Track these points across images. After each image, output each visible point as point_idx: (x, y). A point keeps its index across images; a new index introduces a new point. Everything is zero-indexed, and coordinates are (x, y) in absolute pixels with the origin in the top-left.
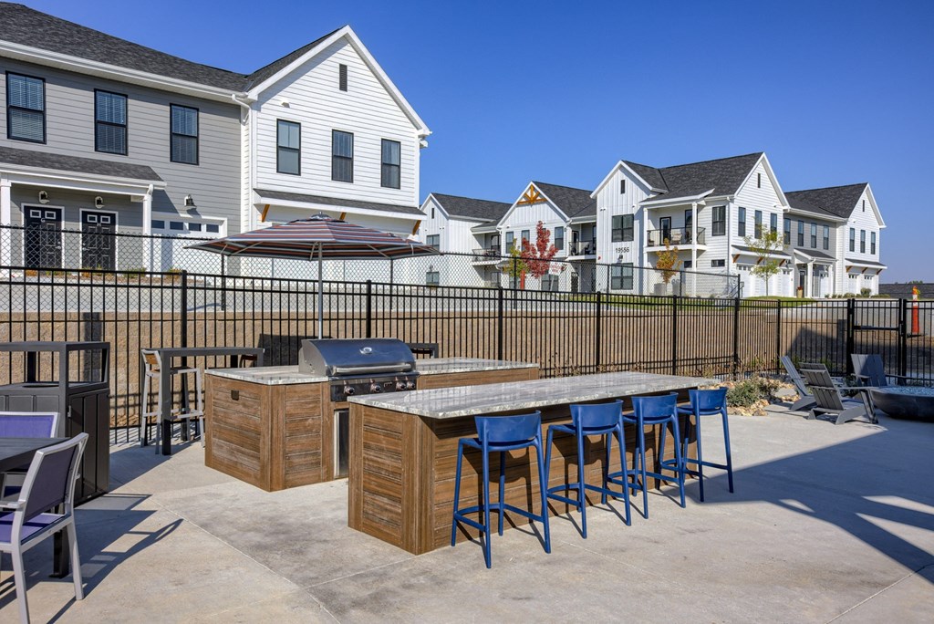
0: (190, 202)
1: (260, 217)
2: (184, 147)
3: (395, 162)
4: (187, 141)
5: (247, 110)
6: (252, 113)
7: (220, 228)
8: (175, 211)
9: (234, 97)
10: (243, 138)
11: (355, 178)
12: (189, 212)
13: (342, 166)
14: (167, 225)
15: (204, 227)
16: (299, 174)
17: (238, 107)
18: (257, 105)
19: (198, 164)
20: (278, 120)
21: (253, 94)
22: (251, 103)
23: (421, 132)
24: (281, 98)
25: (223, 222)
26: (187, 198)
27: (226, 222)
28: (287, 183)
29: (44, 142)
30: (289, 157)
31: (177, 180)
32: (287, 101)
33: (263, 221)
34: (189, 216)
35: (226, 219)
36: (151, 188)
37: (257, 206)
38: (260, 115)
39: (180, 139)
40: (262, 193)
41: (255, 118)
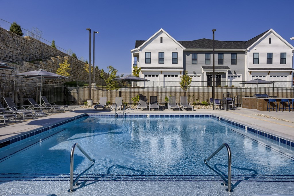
0: (235, 72)
1: (249, 74)
2: (234, 62)
3: (284, 57)
4: (234, 60)
5: (247, 52)
6: (248, 53)
7: (241, 77)
8: (232, 74)
9: (244, 50)
10: (246, 58)
11: (273, 63)
12: (235, 74)
13: (270, 60)
14: (230, 77)
15: (237, 77)
16: (259, 64)
17: (245, 52)
18: (249, 51)
19: (236, 64)
20: (254, 53)
21: (248, 49)
22: (247, 51)
23: (293, 49)
24: (255, 48)
28: (256, 66)
29: (210, 64)
30: (256, 60)
31: (232, 68)
32: (256, 49)
33: (250, 74)
35: (242, 75)
36: (228, 70)
37: (249, 72)
38: (249, 53)
39: (233, 60)
40: (250, 69)
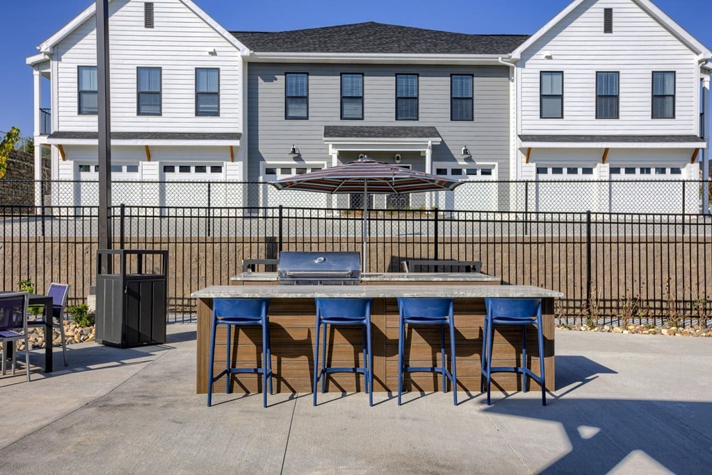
0: (466, 152)
1: (525, 159)
2: (461, 108)
3: (669, 91)
4: (464, 101)
5: (513, 68)
6: (518, 71)
7: (493, 171)
8: (455, 160)
9: (500, 59)
10: (512, 93)
11: (621, 113)
12: (466, 160)
13: (607, 103)
14: (449, 172)
15: (479, 172)
16: (562, 117)
17: (508, 67)
18: (521, 63)
19: (473, 120)
20: (541, 72)
21: (516, 54)
22: (516, 62)
23: (701, 57)
24: (544, 52)
25: (494, 165)
26: (464, 148)
27: (497, 167)
28: (551, 127)
29: (362, 119)
30: (551, 103)
31: (455, 135)
32: (548, 54)
33: (527, 162)
34: (465, 163)
35: (496, 164)
36: (430, 143)
37: (521, 149)
38: (524, 70)
39: (459, 101)
40: (524, 138)
41: (519, 74)
